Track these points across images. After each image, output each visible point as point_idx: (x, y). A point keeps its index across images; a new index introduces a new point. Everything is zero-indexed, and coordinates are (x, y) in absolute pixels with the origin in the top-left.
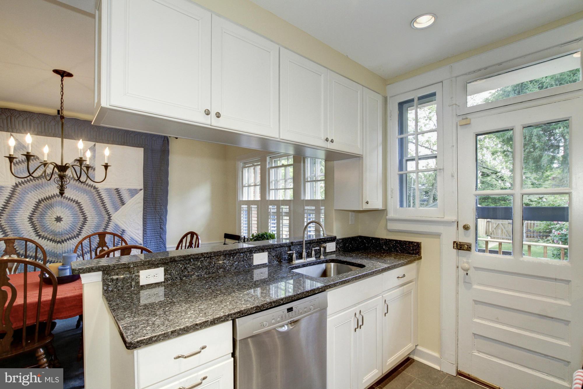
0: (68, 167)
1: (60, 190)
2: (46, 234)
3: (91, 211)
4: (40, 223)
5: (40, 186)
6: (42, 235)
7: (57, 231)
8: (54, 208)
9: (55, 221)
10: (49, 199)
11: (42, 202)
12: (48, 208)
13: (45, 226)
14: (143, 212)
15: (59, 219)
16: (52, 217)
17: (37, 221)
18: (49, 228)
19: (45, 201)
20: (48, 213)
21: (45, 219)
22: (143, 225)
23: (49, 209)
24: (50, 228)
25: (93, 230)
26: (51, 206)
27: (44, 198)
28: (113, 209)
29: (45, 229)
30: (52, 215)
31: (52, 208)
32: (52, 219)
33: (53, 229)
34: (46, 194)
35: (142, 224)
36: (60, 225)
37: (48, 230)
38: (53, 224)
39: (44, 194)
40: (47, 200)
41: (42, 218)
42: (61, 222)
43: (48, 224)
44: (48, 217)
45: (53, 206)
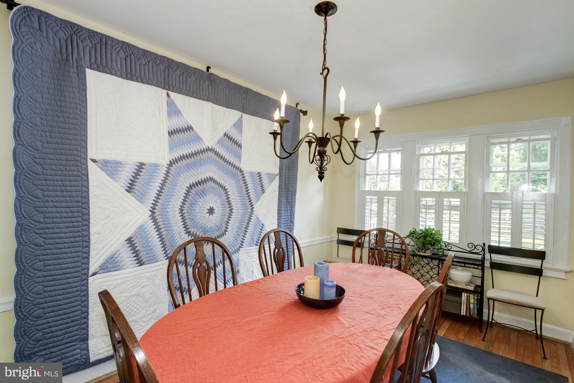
0: (329, 140)
1: (319, 172)
2: (196, 230)
3: (236, 200)
4: (190, 215)
5: (192, 165)
6: (192, 232)
7: (209, 227)
8: (208, 195)
9: (207, 213)
10: (202, 184)
11: (193, 187)
12: (199, 196)
13: (195, 221)
14: (278, 202)
15: (211, 211)
16: (203, 208)
17: (187, 213)
18: (199, 222)
19: (196, 186)
20: (199, 203)
21: (195, 210)
22: (278, 219)
23: (201, 197)
24: (201, 223)
25: (238, 225)
26: (203, 193)
27: (196, 182)
28: (255, 197)
29: (195, 224)
30: (203, 205)
31: (205, 196)
32: (203, 210)
33: (203, 224)
34: (198, 176)
35: (277, 217)
36: (212, 219)
37: (198, 225)
38: (204, 217)
39: (195, 177)
40: (199, 185)
41: (192, 208)
42: (214, 214)
43: (198, 217)
44: (198, 208)
45: (205, 193)
